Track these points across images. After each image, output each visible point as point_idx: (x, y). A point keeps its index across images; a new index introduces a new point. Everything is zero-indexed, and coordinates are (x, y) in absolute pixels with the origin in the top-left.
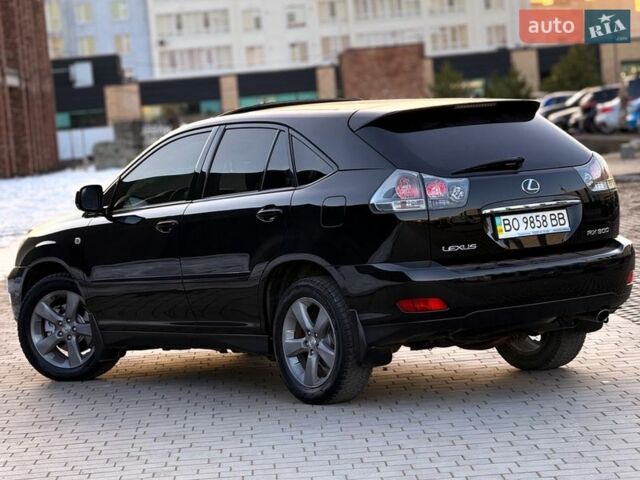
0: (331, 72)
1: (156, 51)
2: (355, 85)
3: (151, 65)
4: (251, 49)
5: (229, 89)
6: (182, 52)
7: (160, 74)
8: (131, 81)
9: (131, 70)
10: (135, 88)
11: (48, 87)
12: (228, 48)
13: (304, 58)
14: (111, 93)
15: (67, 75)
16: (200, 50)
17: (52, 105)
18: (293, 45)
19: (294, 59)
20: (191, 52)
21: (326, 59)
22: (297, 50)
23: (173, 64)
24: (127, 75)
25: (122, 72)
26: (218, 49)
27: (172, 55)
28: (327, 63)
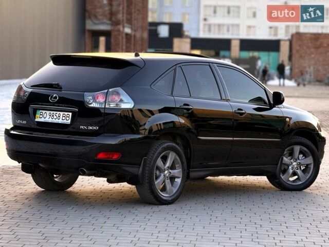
0: (288, 43)
1: (202, 23)
2: (298, 51)
3: (198, 30)
4: (249, 27)
5: (235, 46)
6: (215, 25)
7: (202, 35)
8: (187, 37)
9: (188, 31)
10: (188, 41)
11: (146, 35)
12: (238, 26)
13: (276, 34)
14: (176, 41)
15: (156, 30)
16: (223, 25)
17: (146, 44)
18: (271, 28)
19: (270, 35)
20: (219, 25)
21: (286, 36)
22: (272, 30)
23: (210, 31)
24: (186, 33)
25: (184, 32)
26: (233, 25)
27: (210, 26)
28: (286, 38)
